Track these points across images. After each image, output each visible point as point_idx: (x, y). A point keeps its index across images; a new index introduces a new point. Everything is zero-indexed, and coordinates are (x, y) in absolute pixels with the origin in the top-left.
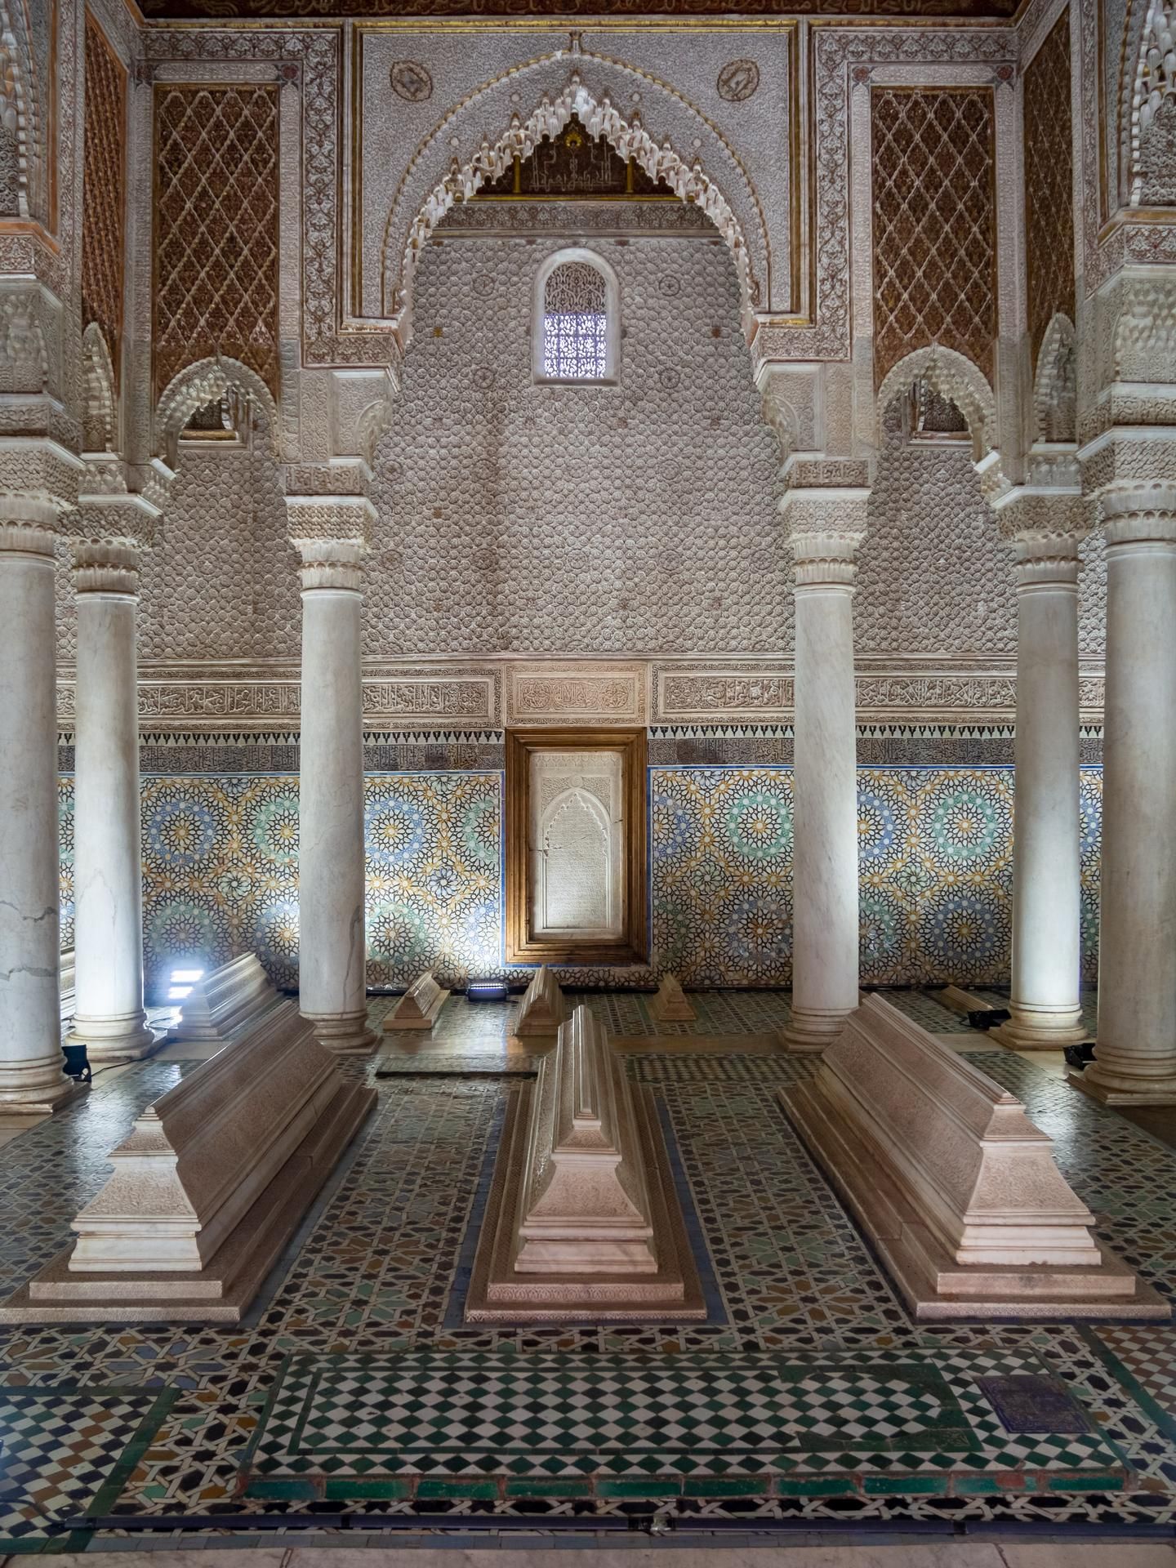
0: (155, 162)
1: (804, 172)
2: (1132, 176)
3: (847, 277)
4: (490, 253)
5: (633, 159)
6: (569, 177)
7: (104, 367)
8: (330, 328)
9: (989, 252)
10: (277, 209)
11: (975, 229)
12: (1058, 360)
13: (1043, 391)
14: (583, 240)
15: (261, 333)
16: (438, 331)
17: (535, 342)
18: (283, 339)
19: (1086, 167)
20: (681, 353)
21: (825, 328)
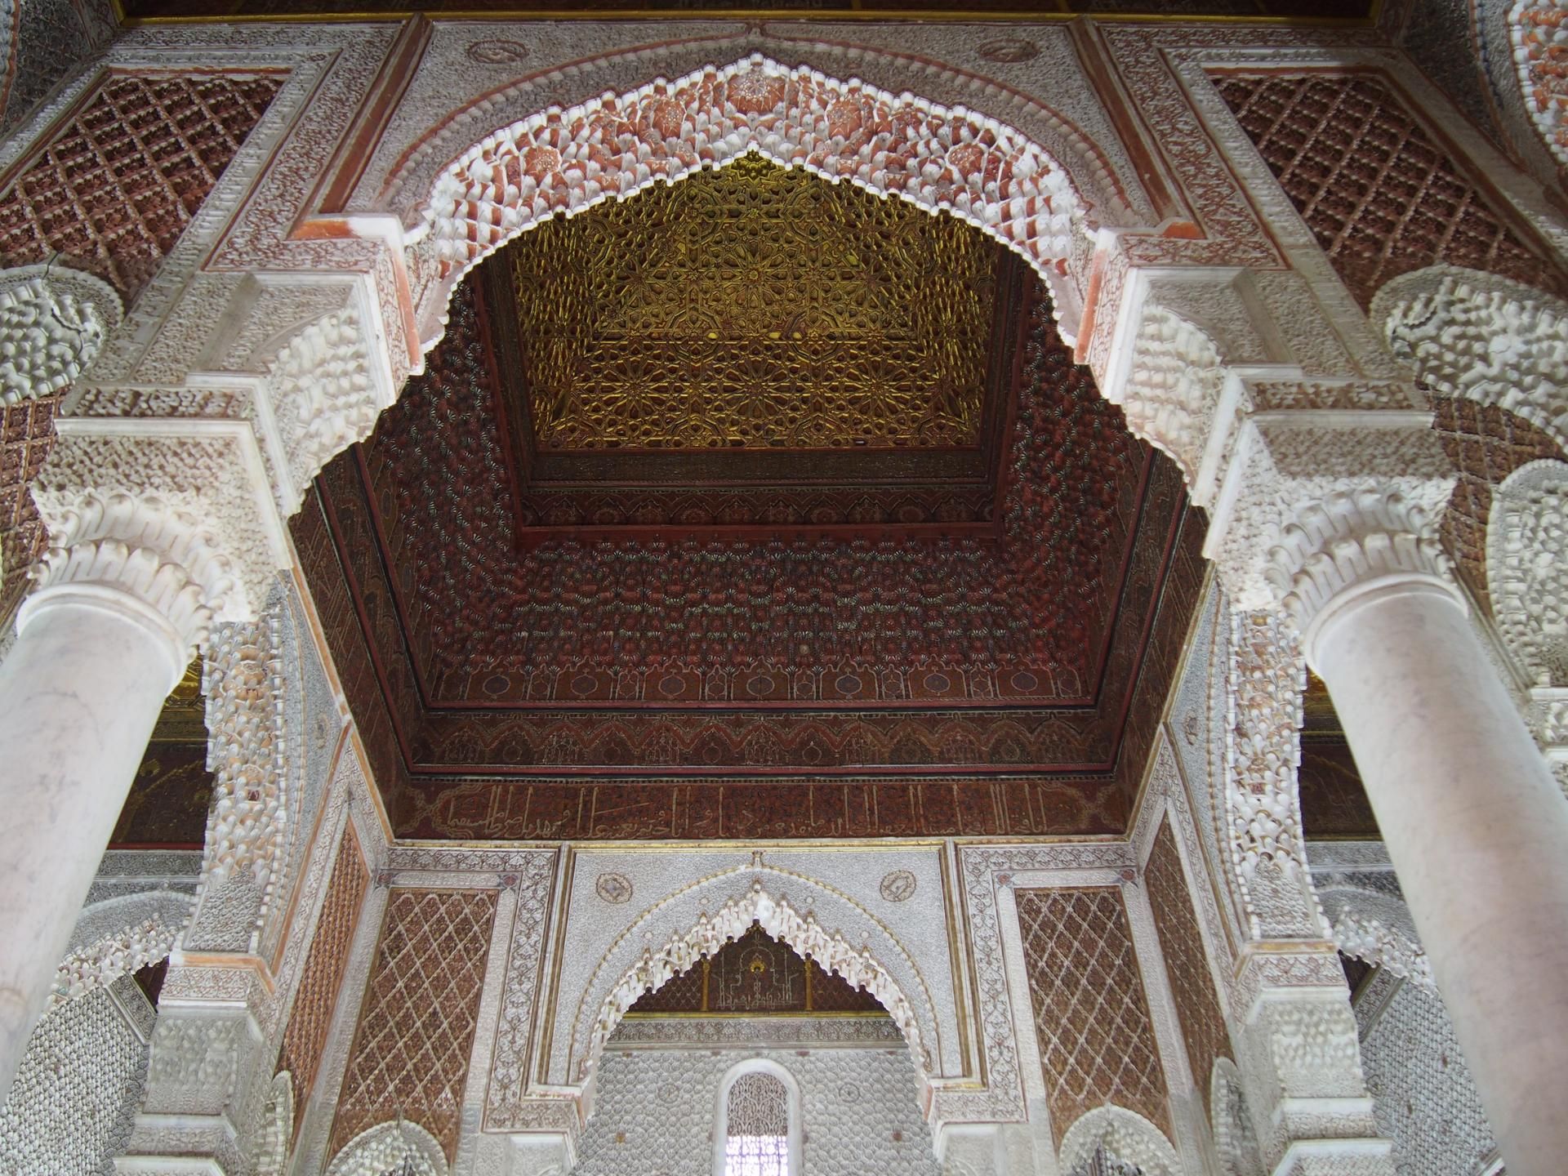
0: (378, 946)
1: (963, 955)
3: (1013, 1044)
4: (676, 1064)
5: (808, 956)
6: (753, 997)
7: (285, 1120)
8: (514, 1095)
9: (1144, 1019)
10: (480, 989)
11: (1126, 1000)
12: (1231, 1107)
13: (1223, 1140)
14: (766, 1052)
15: (446, 1099)
16: (621, 1137)
17: (717, 1148)
18: (467, 1104)
19: (1209, 922)
20: (864, 1158)
21: (998, 1091)
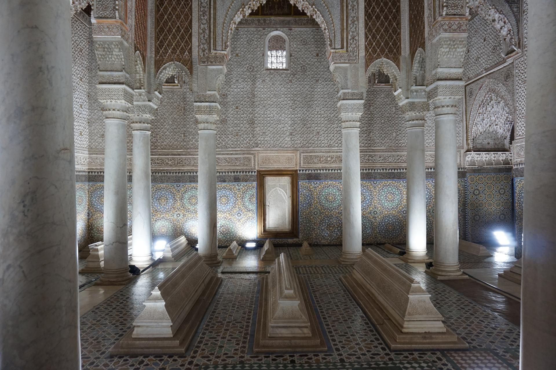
0: (156, 4)
1: (345, 8)
2: (443, 7)
3: (357, 38)
4: (252, 32)
5: (295, 4)
6: (275, 10)
7: (141, 64)
8: (207, 53)
9: (399, 31)
10: (191, 18)
11: (394, 24)
12: (419, 62)
13: (414, 71)
14: (279, 29)
15: (187, 55)
16: (237, 55)
17: (265, 58)
18: (193, 57)
19: (429, 5)
20: (307, 61)
21: (351, 53)
